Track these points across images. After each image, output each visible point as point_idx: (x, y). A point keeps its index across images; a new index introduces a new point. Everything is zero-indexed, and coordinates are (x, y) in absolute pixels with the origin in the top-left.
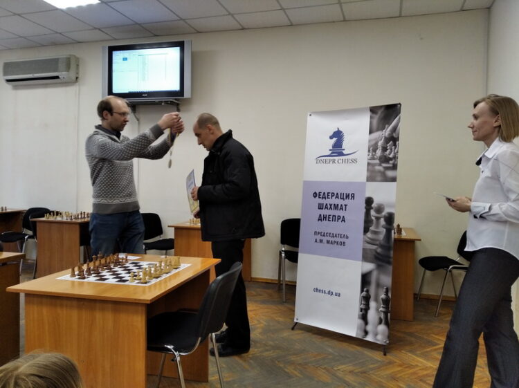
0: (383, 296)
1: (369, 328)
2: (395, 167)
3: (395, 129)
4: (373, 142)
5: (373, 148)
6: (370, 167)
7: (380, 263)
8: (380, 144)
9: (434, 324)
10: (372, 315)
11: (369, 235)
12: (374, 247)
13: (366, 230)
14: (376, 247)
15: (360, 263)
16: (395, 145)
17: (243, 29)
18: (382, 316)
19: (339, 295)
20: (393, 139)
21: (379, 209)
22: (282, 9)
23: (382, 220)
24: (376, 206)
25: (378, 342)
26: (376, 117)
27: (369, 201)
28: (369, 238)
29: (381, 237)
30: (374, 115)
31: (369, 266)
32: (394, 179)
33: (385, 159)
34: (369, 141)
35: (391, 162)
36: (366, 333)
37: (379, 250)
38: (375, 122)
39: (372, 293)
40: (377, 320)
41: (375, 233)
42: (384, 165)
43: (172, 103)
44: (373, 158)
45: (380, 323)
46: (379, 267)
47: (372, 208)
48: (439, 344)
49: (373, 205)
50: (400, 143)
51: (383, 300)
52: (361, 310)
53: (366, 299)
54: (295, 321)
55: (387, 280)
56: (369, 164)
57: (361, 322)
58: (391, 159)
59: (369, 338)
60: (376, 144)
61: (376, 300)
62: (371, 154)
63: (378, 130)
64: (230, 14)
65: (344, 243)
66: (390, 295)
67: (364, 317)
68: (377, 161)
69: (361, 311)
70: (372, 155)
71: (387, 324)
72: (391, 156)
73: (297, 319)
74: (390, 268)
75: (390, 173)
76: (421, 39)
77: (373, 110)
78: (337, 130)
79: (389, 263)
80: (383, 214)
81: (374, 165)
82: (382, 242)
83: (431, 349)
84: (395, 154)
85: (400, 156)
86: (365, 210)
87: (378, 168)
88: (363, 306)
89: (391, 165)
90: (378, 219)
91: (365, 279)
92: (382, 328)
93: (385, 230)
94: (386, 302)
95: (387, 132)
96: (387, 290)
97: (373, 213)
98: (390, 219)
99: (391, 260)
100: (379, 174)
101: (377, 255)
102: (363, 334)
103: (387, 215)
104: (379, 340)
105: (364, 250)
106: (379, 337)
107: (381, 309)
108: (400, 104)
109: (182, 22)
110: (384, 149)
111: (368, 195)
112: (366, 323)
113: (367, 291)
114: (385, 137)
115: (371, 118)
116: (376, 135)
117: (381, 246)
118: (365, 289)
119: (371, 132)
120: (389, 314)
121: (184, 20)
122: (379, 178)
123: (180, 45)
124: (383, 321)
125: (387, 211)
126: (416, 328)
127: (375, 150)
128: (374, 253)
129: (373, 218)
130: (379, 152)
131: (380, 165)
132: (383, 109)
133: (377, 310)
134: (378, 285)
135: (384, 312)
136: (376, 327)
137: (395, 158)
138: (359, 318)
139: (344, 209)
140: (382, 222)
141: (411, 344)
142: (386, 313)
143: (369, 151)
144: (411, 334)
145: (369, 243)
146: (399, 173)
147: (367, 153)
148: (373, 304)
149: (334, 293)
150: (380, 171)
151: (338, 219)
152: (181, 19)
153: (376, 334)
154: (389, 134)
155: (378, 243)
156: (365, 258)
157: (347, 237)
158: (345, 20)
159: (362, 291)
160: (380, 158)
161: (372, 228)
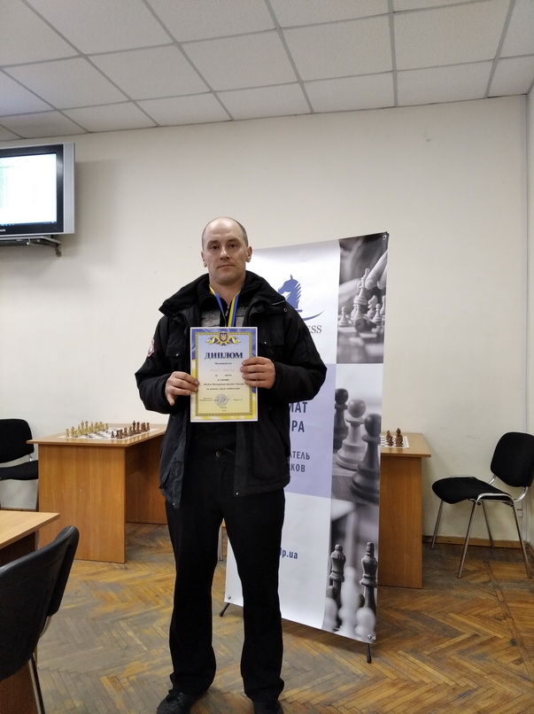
0: (365, 558)
1: (344, 613)
2: (380, 339)
3: (379, 276)
4: (346, 298)
5: (346, 308)
6: (342, 340)
7: (360, 501)
8: (357, 300)
9: (454, 593)
10: (348, 591)
11: (342, 452)
12: (350, 474)
13: (337, 445)
14: (353, 473)
15: (330, 499)
16: (380, 301)
17: (157, 126)
18: (365, 592)
19: (296, 557)
20: (377, 292)
21: (357, 411)
22: (211, 91)
23: (362, 427)
24: (352, 403)
25: (359, 639)
26: (351, 256)
27: (341, 396)
28: (342, 458)
29: (361, 456)
30: (346, 254)
31: (343, 507)
32: (378, 359)
33: (365, 326)
34: (340, 296)
35: (374, 330)
36: (339, 622)
37: (358, 479)
38: (348, 264)
39: (348, 553)
40: (356, 601)
41: (352, 449)
42: (364, 335)
43: (44, 242)
44: (346, 325)
45: (362, 605)
46: (359, 507)
47: (346, 408)
48: (461, 634)
49: (347, 403)
50: (388, 298)
51: (365, 564)
52: (331, 582)
53: (339, 563)
54: (226, 601)
55: (372, 531)
56: (339, 334)
57: (331, 602)
58: (374, 326)
59: (344, 632)
60: (351, 300)
61: (355, 565)
62: (342, 317)
63: (353, 278)
64: (130, 100)
65: (303, 467)
66: (376, 556)
67: (336, 595)
68: (353, 330)
69: (331, 584)
70: (345, 319)
71: (372, 606)
72: (374, 320)
73: (230, 598)
74: (376, 509)
75: (373, 349)
76: (428, 140)
77: (345, 245)
78: (289, 279)
79: (373, 500)
80: (364, 417)
81: (347, 336)
82: (363, 466)
83: (447, 644)
84: (380, 316)
85: (387, 319)
86: (335, 411)
87: (353, 340)
88: (333, 576)
89: (374, 336)
90: (355, 425)
91: (337, 528)
92: (365, 613)
93: (366, 444)
94: (370, 568)
95: (367, 280)
96: (372, 545)
97: (347, 415)
98: (373, 425)
99: (378, 496)
100: (357, 351)
101: (355, 488)
102: (334, 623)
103: (369, 419)
104: (359, 636)
105: (335, 478)
106: (360, 630)
107: (363, 581)
108: (386, 233)
109: (57, 114)
110: (364, 309)
111: (339, 386)
112: (339, 606)
113: (341, 549)
114: (365, 289)
115: (342, 257)
116: (351, 285)
117: (362, 472)
118: (337, 546)
119: (341, 282)
120: (376, 590)
121: (60, 111)
122: (356, 357)
123: (57, 150)
124: (367, 602)
125: (369, 411)
126: (426, 601)
127: (348, 312)
128: (351, 484)
129: (348, 424)
130: (355, 315)
131: (358, 336)
132: (359, 243)
133: (356, 582)
134: (358, 540)
135: (367, 586)
136: (356, 612)
137: (380, 323)
138: (328, 596)
139: (302, 409)
140: (362, 430)
141: (416, 634)
142: (370, 588)
143: (340, 313)
144: (417, 615)
145: (342, 467)
146: (387, 348)
147: (337, 316)
148: (349, 572)
149: (288, 554)
150: (357, 346)
151: (293, 427)
152: (56, 109)
153: (355, 626)
154: (371, 284)
155: (355, 466)
156: (337, 493)
157: (308, 457)
158: (312, 113)
159: (332, 549)
160: (357, 325)
161: (346, 441)
